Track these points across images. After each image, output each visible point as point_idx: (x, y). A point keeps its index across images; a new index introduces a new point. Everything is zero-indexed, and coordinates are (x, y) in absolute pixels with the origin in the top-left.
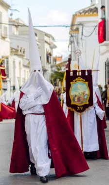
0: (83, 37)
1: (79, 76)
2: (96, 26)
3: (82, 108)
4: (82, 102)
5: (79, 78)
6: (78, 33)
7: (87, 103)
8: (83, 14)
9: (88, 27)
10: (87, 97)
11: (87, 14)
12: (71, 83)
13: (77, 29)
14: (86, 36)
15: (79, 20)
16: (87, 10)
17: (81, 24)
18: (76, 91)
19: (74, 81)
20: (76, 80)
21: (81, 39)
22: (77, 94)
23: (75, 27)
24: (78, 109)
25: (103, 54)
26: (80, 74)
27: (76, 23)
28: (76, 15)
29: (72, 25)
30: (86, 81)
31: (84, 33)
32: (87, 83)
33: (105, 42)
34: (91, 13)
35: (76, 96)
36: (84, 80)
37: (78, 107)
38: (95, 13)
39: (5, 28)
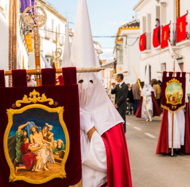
0: (127, 46)
1: (174, 77)
2: (138, 38)
3: (175, 107)
4: (176, 102)
5: (174, 79)
6: (122, 43)
7: (181, 103)
8: (127, 27)
9: (132, 38)
10: (180, 97)
11: (130, 27)
12: (167, 83)
13: (122, 40)
14: (129, 46)
15: (123, 32)
16: (130, 24)
17: (125, 36)
18: (171, 91)
19: (170, 81)
20: (172, 80)
21: (126, 47)
22: (172, 93)
23: (120, 38)
24: (173, 108)
25: (144, 60)
26: (175, 76)
27: (121, 35)
28: (121, 28)
29: (118, 36)
30: (180, 82)
31: (127, 43)
32: (181, 84)
33: (145, 51)
34: (133, 27)
35: (171, 95)
36: (178, 82)
37: (173, 106)
38: (136, 27)
39: (63, 37)
